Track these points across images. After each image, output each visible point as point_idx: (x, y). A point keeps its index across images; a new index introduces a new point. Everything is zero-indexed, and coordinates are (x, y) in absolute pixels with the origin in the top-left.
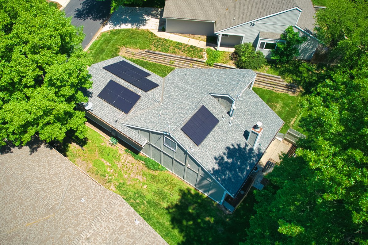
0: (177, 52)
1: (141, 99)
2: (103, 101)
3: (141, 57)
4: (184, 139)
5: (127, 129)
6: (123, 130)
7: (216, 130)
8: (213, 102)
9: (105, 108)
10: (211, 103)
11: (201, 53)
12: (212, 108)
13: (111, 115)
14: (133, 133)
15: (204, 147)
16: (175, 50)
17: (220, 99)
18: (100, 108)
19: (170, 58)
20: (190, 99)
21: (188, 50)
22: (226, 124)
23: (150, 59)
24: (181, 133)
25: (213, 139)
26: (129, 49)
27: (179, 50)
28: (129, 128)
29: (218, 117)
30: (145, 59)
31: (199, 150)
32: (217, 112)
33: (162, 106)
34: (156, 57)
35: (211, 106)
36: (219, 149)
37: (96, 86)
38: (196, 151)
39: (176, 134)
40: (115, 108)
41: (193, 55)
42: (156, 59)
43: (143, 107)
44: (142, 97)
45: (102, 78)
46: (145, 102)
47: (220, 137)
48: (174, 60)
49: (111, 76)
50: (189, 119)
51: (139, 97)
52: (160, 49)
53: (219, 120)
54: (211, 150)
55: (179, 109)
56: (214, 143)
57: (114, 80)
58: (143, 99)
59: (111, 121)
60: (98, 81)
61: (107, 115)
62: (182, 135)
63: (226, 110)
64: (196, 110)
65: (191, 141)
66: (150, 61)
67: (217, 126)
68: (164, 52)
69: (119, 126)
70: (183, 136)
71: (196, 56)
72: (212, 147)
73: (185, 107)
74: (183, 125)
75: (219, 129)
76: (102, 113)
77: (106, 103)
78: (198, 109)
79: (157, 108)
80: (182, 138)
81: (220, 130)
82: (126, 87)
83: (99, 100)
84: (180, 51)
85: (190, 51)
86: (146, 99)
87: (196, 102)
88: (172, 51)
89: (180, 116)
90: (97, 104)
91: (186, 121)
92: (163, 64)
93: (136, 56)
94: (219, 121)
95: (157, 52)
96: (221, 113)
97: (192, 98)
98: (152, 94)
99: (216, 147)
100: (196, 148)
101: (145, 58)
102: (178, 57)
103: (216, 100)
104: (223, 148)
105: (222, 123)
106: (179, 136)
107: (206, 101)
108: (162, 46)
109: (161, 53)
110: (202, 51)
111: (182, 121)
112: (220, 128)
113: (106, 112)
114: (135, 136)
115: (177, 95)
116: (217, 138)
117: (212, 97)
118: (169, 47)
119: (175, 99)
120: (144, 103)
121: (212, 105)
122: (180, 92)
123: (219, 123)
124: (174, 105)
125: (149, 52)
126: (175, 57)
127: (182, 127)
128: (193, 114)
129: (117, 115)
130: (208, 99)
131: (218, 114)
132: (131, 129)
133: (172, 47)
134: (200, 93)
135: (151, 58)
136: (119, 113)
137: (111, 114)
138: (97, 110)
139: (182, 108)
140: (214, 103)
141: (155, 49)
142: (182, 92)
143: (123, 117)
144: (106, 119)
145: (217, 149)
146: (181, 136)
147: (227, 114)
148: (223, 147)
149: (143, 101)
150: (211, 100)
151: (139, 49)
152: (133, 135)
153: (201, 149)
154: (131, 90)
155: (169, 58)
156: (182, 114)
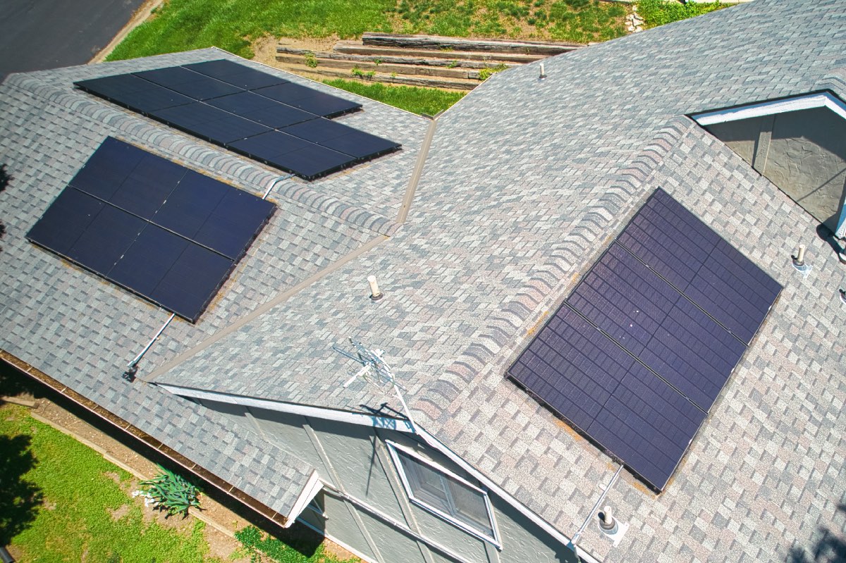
0: (510, 30)
1: (276, 221)
2: (60, 263)
3: (349, 72)
4: (538, 449)
5: (194, 418)
6: (168, 429)
7: (771, 349)
8: (716, 165)
9: (69, 301)
10: (711, 175)
11: (618, 20)
12: (718, 207)
13: (98, 339)
14: (229, 437)
15: (707, 487)
16: (501, 21)
17: (765, 137)
18: (41, 309)
19: (479, 58)
20: (568, 172)
21: (558, 17)
22: (825, 301)
23: (388, 75)
24: (511, 408)
25: (761, 416)
26: (292, 41)
27: (515, 20)
28: (203, 410)
29: (768, 260)
30: (369, 78)
31: (670, 525)
32: (757, 232)
33: (401, 240)
34: (416, 59)
35: (709, 197)
36: (810, 485)
37: (24, 187)
38: (649, 531)
39: (463, 418)
40: (126, 297)
41: (579, 30)
42: (418, 72)
43: (289, 269)
44: (285, 207)
45: (62, 139)
46: (304, 231)
47: (801, 395)
48: (496, 63)
49: (112, 123)
50: (564, 293)
51: (261, 212)
52: (430, 26)
53: (781, 281)
54: (758, 507)
55: (495, 236)
56: (772, 447)
57: (128, 140)
58: (292, 219)
59: (101, 377)
60: (39, 157)
61: (79, 341)
62: (522, 420)
63: (807, 218)
64: (613, 223)
65: (603, 463)
66: (393, 80)
67: (771, 321)
68: (451, 35)
69: (146, 403)
70: (533, 431)
71: (596, 35)
72: (758, 479)
73: (538, 218)
74: (521, 341)
75: (788, 344)
76: (49, 336)
77: (78, 273)
78: (623, 217)
79: (370, 258)
80: (520, 449)
81: (795, 349)
82: (198, 166)
83: (34, 262)
84: (523, 24)
85: (565, 19)
86: (309, 216)
87: (608, 177)
88: (485, 24)
89: (496, 283)
90: (22, 285)
91: (544, 310)
92: (450, 91)
93: (327, 69)
94: (780, 288)
95: (419, 37)
96: (784, 235)
97: (581, 161)
98: (351, 185)
99: (786, 477)
100: (644, 510)
101: (366, 73)
102: (514, 50)
103: (738, 153)
104: (833, 471)
105: (798, 302)
106: (491, 433)
107: (672, 166)
108: (438, 12)
109: (435, 38)
110: (621, 14)
111: (514, 308)
112: (795, 331)
113: (70, 325)
114: (238, 455)
115: (491, 171)
116: (782, 405)
117: (708, 139)
118: (470, 13)
119: (477, 189)
120: (297, 240)
121: (717, 188)
122: (508, 152)
123: (783, 300)
124: (468, 223)
125: (379, 42)
126: (500, 49)
127: (510, 354)
128: (594, 255)
129: (134, 336)
130: (685, 149)
131: (766, 240)
132: (214, 415)
133: (484, 11)
134: (630, 128)
135: (394, 70)
136: (148, 320)
137: (103, 331)
138: (18, 319)
139: (516, 228)
140: (728, 174)
141: (409, 25)
142: (523, 151)
143: (172, 345)
144: (68, 370)
145: (796, 491)
146: (511, 434)
147: (819, 242)
148: (832, 464)
149: (291, 229)
150: (708, 159)
151: (334, 36)
152: (228, 451)
153: (686, 514)
154: (224, 179)
155: (474, 58)
156: (515, 261)
